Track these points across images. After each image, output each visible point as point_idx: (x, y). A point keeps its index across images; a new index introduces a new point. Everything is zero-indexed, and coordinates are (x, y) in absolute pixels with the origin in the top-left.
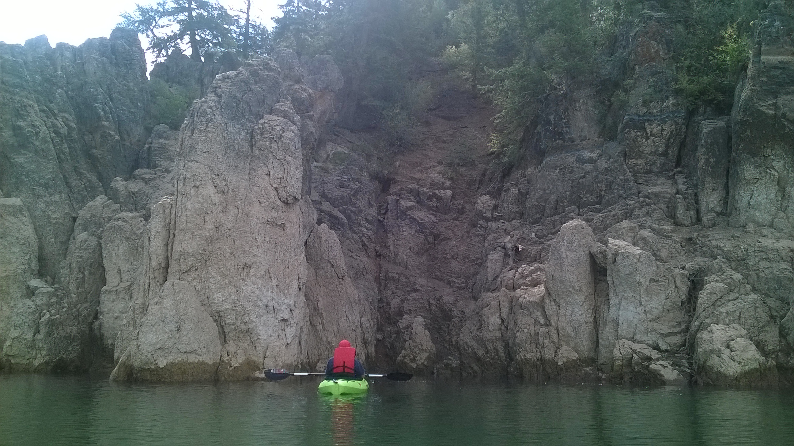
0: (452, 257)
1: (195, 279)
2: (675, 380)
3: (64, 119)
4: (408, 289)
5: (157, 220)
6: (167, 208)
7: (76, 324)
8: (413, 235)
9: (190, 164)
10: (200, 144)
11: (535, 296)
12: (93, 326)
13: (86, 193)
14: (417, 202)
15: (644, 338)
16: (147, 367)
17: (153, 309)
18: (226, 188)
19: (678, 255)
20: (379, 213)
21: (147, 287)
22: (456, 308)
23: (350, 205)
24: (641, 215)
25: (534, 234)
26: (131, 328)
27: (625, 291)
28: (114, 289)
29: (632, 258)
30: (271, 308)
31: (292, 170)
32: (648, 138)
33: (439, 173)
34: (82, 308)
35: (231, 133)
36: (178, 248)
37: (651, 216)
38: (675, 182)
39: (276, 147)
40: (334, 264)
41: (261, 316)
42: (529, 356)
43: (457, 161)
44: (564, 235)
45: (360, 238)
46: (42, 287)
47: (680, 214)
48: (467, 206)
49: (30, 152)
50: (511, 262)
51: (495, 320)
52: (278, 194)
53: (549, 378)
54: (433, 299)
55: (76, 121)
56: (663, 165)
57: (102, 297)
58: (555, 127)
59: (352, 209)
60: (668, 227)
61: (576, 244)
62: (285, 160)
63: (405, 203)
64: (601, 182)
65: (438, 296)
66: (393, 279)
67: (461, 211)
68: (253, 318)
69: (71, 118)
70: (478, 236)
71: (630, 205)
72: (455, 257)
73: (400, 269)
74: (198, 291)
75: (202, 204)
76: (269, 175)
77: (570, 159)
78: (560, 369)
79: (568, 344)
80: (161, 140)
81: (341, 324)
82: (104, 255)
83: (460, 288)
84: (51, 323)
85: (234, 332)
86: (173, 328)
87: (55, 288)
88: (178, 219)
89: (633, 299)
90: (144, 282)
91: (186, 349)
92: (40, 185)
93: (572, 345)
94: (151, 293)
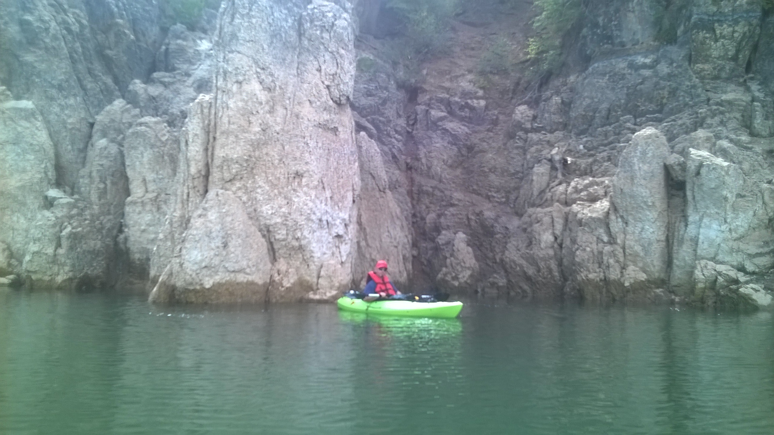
0: (490, 170)
1: (240, 188)
2: (769, 306)
3: (75, 16)
4: (444, 203)
5: (195, 121)
6: (205, 108)
7: (100, 237)
8: (445, 147)
9: (231, 55)
10: (242, 31)
11: (597, 212)
12: (118, 239)
13: (102, 97)
14: (449, 113)
15: (727, 259)
16: (191, 288)
17: (197, 223)
18: (272, 84)
19: (760, 168)
20: (408, 125)
21: (185, 197)
22: (498, 223)
23: (379, 115)
24: (715, 125)
25: (581, 147)
26: (169, 243)
27: (707, 207)
28: (140, 200)
29: (719, 170)
30: (325, 222)
31: (346, 65)
32: (716, 41)
33: (470, 82)
34: (105, 220)
35: (278, 19)
36: (220, 153)
37: (725, 126)
38: (748, 89)
39: (328, 38)
40: (376, 175)
41: (314, 231)
42: (591, 276)
43: (488, 69)
44: (637, 145)
45: (390, 150)
46: (61, 198)
47: (758, 124)
48: (501, 117)
49: (40, 49)
50: (560, 176)
51: (547, 237)
52: (330, 93)
53: (614, 300)
54: (472, 214)
55: (87, 18)
56: (733, 70)
57: (127, 209)
58: (604, 30)
59: (381, 119)
60: (745, 138)
61: (650, 155)
62: (338, 53)
63: (435, 113)
64: (663, 88)
65: (477, 210)
66: (427, 193)
67: (495, 122)
68: (306, 233)
69: (82, 15)
70: (517, 148)
71: (701, 113)
72: (493, 170)
73: (434, 183)
74: (244, 203)
75: (246, 102)
76: (319, 70)
77: (621, 65)
78: (627, 291)
79: (635, 265)
80: (179, 41)
81: (383, 240)
82: (127, 163)
83: (500, 203)
84: (74, 237)
85: (285, 249)
86: (220, 244)
87: (74, 199)
88: (218, 120)
89: (717, 216)
90: (183, 192)
91: (234, 267)
92: (53, 86)
93: (641, 265)
94: (190, 204)
